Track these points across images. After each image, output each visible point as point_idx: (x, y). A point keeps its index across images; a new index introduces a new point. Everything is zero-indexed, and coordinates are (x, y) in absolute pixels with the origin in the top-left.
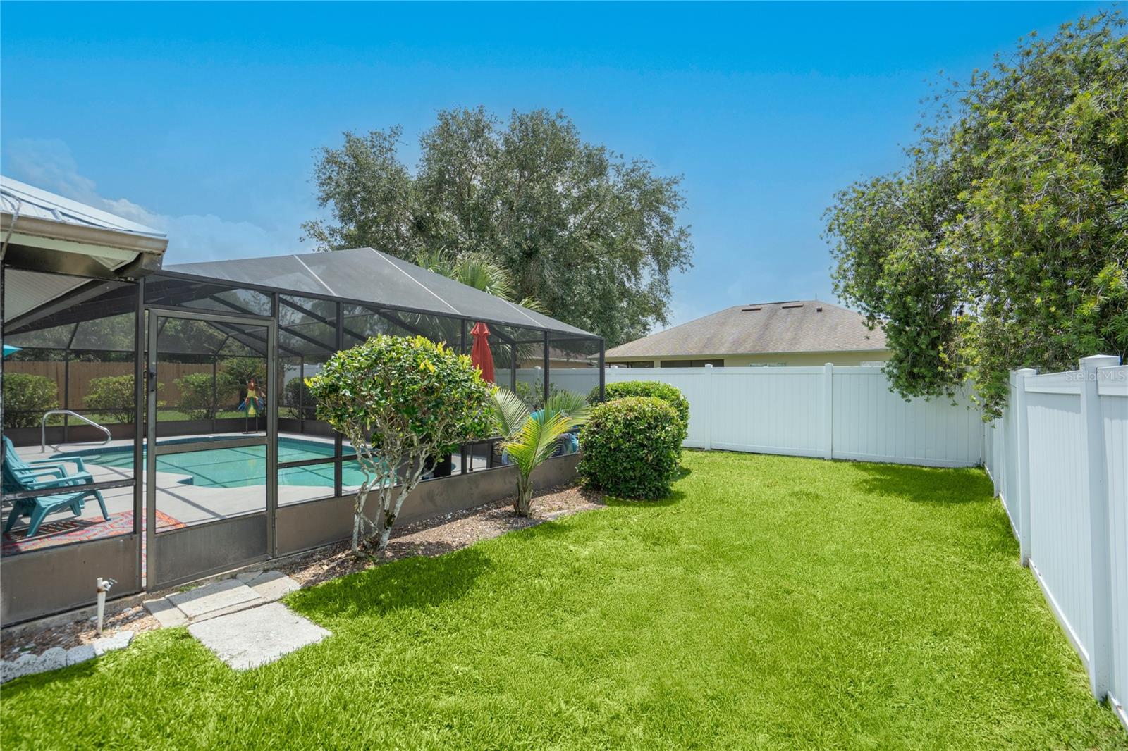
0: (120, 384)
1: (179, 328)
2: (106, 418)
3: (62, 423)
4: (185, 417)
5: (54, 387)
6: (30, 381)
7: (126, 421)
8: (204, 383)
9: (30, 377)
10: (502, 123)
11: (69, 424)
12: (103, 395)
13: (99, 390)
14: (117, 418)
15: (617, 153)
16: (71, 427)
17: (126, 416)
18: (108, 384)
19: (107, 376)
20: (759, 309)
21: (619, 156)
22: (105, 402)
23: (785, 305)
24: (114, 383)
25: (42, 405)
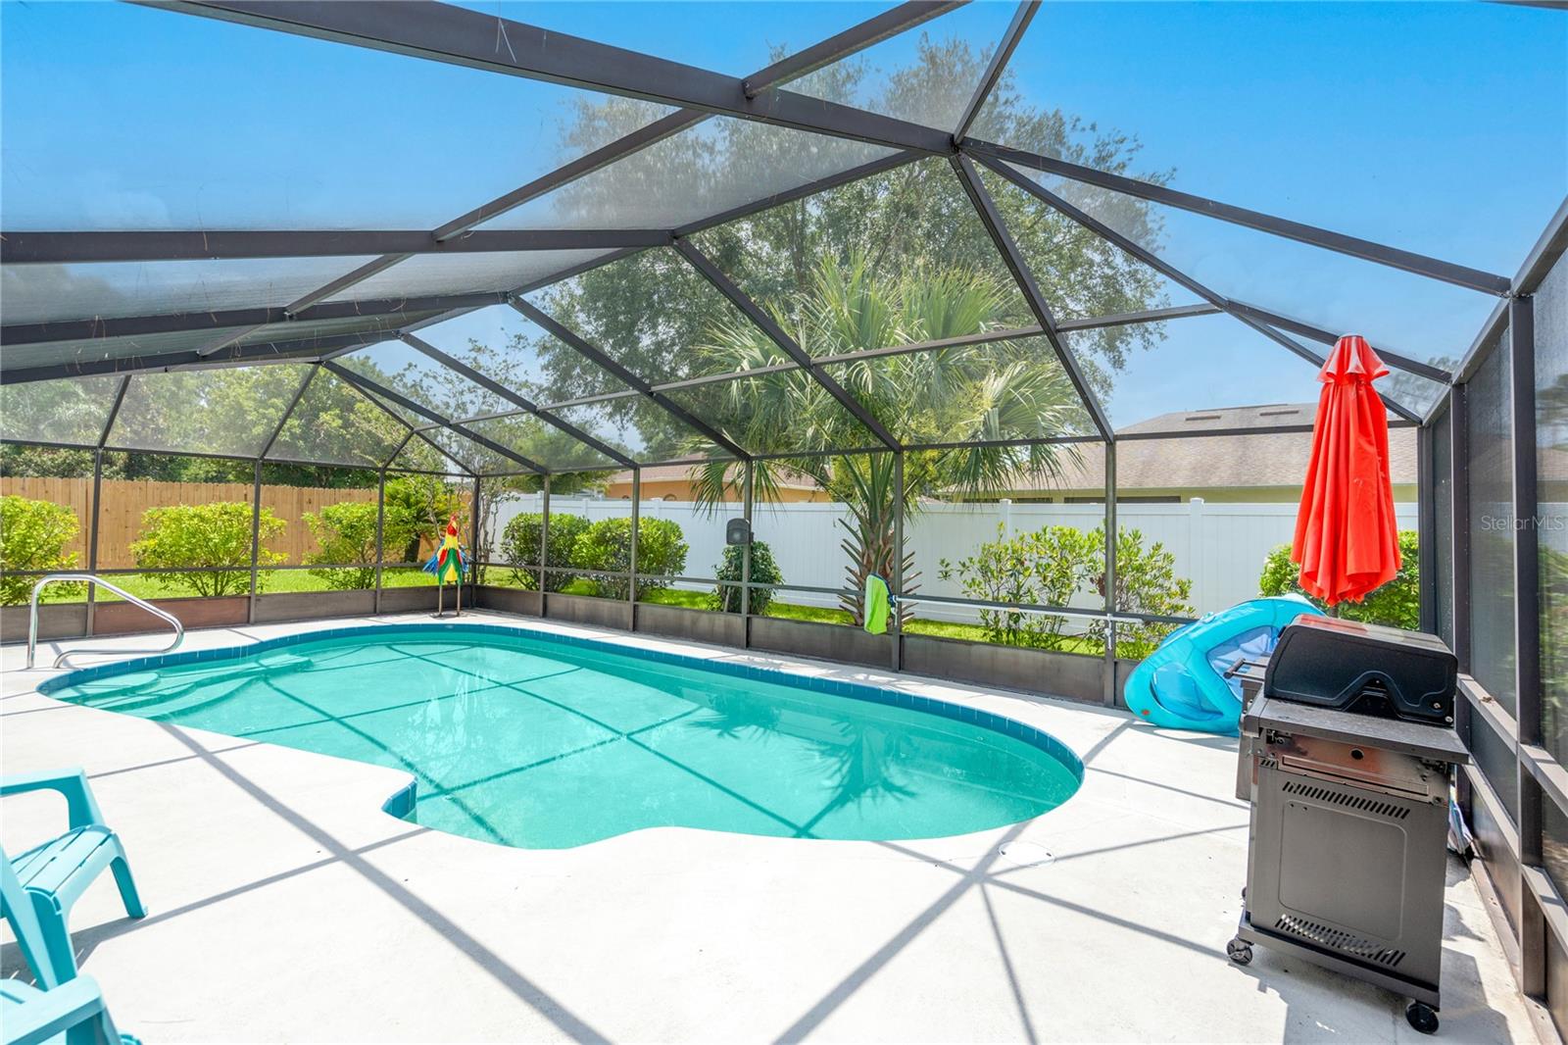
0: (202, 519)
1: (298, 431)
2: (172, 584)
3: (84, 598)
4: (321, 585)
5: (73, 524)
6: (22, 511)
7: (211, 592)
8: (360, 519)
9: (22, 502)
10: (878, 71)
11: (96, 600)
12: (168, 541)
13: (161, 532)
14: (194, 584)
15: (1085, 123)
16: (101, 604)
17: (212, 582)
18: (178, 520)
19: (177, 504)
20: (1219, 417)
21: (1088, 127)
22: (173, 554)
23: (1263, 411)
24: (191, 518)
25: (45, 558)
